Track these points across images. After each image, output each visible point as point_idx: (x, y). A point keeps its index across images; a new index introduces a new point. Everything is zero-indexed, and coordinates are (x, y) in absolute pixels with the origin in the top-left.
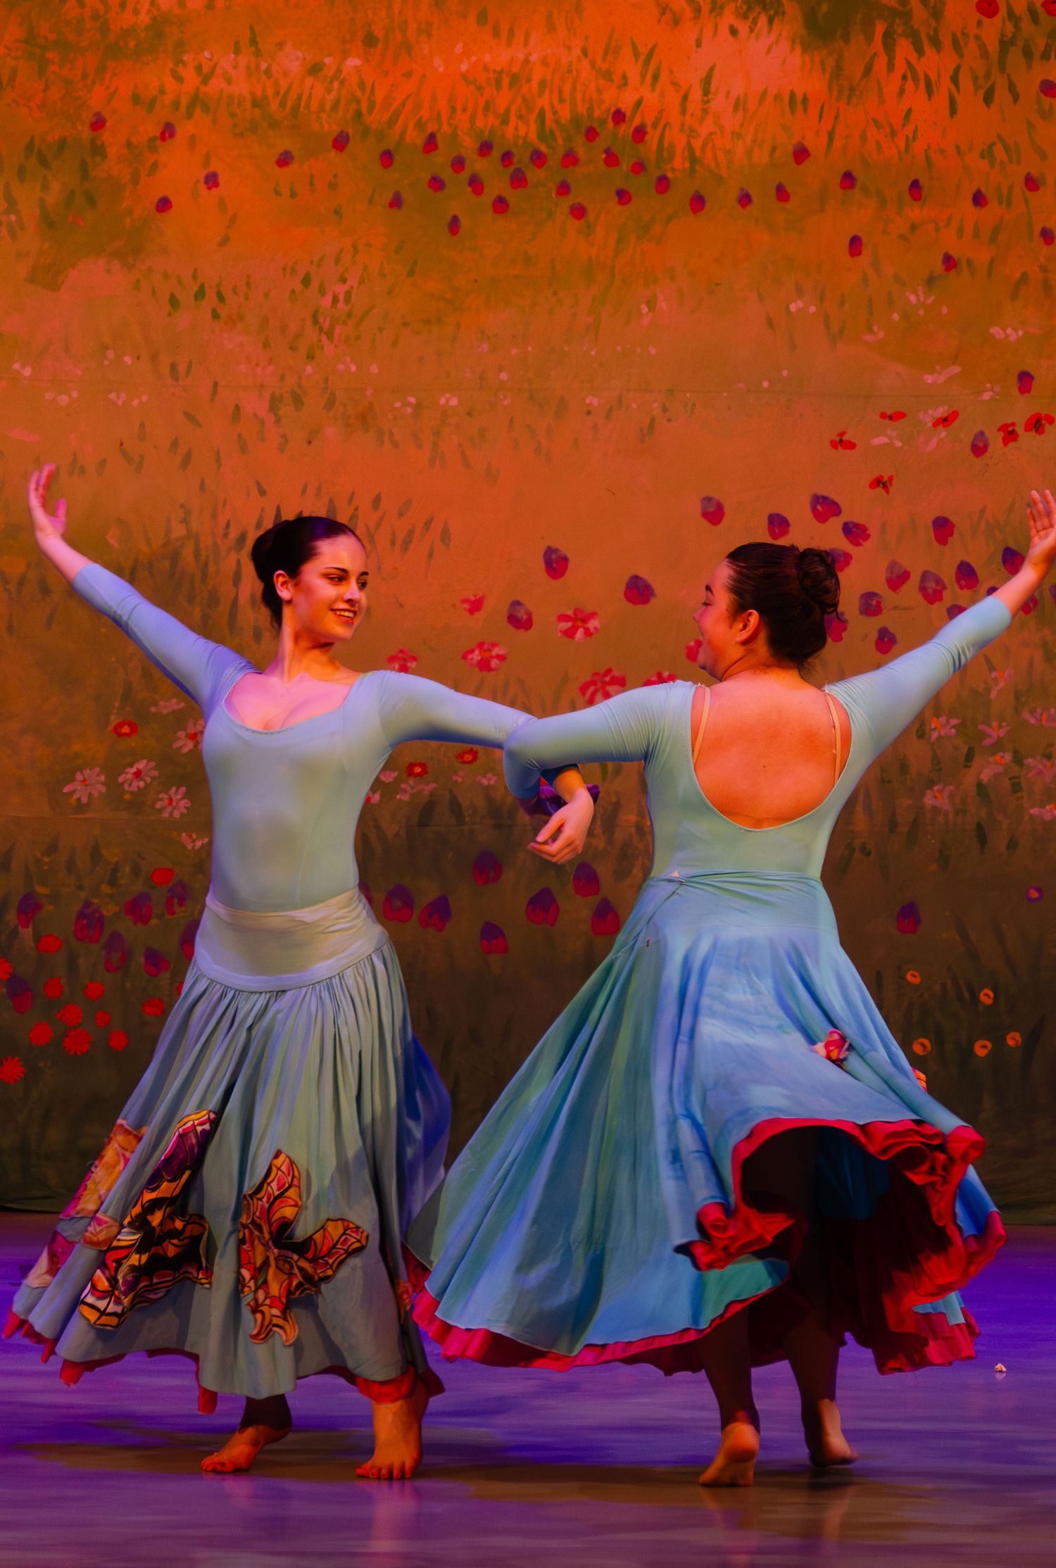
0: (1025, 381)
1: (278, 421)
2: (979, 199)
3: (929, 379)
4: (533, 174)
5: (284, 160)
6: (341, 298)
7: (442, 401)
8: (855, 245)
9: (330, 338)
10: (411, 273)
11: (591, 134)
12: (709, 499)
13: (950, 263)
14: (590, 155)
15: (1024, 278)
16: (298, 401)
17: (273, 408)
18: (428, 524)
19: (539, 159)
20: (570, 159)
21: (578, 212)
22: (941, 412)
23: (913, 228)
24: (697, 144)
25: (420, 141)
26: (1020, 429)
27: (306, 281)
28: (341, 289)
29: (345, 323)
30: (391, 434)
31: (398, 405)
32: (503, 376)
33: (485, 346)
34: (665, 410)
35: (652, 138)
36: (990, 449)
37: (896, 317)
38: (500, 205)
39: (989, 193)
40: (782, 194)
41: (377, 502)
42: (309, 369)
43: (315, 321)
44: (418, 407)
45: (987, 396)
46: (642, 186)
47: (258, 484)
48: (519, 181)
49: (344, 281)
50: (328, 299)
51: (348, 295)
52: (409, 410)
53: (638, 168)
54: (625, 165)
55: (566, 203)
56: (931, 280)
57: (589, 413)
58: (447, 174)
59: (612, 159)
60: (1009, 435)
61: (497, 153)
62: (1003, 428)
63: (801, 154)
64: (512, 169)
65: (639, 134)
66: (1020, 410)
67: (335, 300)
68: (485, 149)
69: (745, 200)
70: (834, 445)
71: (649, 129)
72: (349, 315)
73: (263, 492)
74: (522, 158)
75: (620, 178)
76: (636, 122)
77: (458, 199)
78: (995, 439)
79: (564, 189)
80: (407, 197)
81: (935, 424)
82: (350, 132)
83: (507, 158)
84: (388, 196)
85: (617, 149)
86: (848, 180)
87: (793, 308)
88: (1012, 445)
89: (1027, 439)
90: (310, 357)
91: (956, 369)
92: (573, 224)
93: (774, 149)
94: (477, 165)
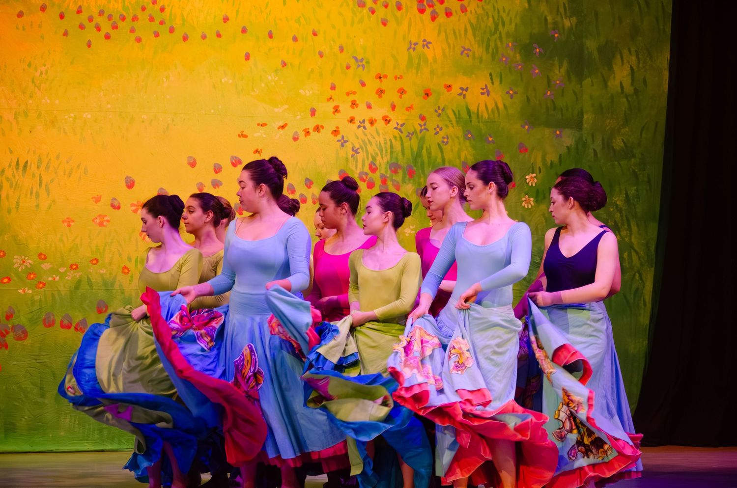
0: (313, 112)
1: (18, 123)
2: (295, 39)
3: (276, 110)
4: (120, 24)
5: (20, 15)
6: (44, 72)
7: (84, 116)
8: (247, 57)
9: (39, 90)
10: (72, 63)
11: (144, 9)
12: (190, 157)
13: (284, 64)
14: (143, 17)
15: (312, 71)
16: (26, 114)
17: (16, 118)
18: (78, 166)
19: (123, 19)
20: (135, 19)
21: (139, 40)
22: (281, 124)
23: (270, 49)
24: (185, 14)
25: (76, 10)
26: (311, 131)
27: (29, 65)
28: (44, 69)
29: (45, 83)
30: (64, 129)
31: (67, 117)
32: (109, 106)
33: (102, 94)
34: (173, 120)
35: (167, 10)
36: (300, 138)
37: (263, 85)
38: (107, 37)
39: (299, 38)
40: (219, 35)
41: (58, 157)
42: (31, 102)
43: (33, 82)
44: (75, 118)
45: (298, 117)
46: (164, 30)
47: (9, 148)
48: (115, 27)
49: (45, 66)
50: (38, 74)
51: (46, 71)
52: (71, 119)
53: (162, 23)
54: (157, 21)
55: (133, 36)
56: (276, 71)
57: (143, 122)
58: (86, 23)
59: (152, 19)
60: (307, 133)
61: (106, 15)
62: (305, 130)
63: (226, 19)
64: (111, 22)
65: (162, 10)
66: (311, 123)
67: (41, 74)
68: (101, 13)
69: (204, 37)
70: (239, 136)
71: (166, 7)
72: (47, 80)
73: (11, 152)
74: (116, 18)
75: (155, 26)
76: (161, 4)
77: (90, 32)
78: (302, 134)
79: (132, 31)
80: (70, 32)
81: (279, 128)
82: (47, 4)
83: (110, 17)
84: (63, 32)
85: (154, 15)
86: (244, 31)
87: (223, 81)
88: (308, 137)
89: (313, 134)
90: (31, 97)
91: (286, 106)
92: (136, 44)
93: (215, 17)
94: (98, 19)
